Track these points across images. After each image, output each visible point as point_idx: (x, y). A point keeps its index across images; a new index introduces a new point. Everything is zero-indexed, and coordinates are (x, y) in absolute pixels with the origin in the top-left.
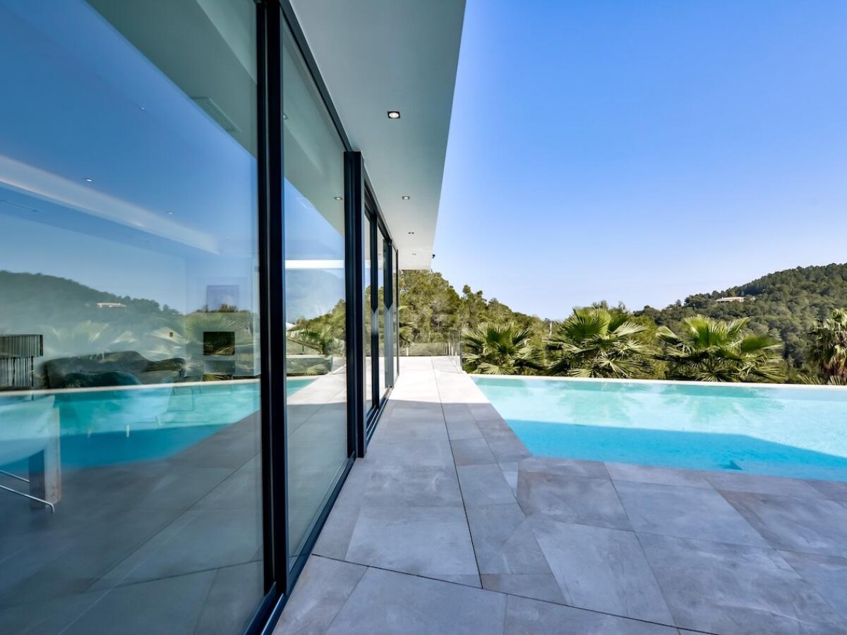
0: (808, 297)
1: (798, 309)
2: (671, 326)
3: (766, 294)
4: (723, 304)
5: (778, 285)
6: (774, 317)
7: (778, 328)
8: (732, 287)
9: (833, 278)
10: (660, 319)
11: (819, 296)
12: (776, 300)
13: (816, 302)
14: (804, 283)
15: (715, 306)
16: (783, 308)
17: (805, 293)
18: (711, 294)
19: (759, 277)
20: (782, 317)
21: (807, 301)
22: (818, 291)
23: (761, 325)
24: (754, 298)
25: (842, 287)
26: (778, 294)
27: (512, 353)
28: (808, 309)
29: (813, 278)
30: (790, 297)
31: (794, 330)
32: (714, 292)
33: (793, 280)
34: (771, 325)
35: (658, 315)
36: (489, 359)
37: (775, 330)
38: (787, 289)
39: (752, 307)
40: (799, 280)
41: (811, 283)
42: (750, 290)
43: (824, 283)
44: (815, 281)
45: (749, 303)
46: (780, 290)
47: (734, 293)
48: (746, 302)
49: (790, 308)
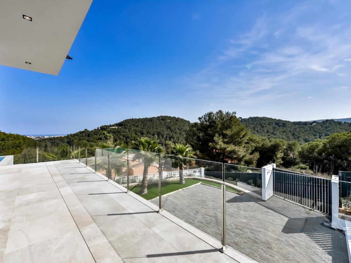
0: (134, 128)
1: (131, 131)
2: (93, 137)
3: (123, 126)
4: (112, 129)
5: (127, 124)
6: (124, 134)
7: (125, 137)
8: (115, 123)
9: (139, 122)
10: (89, 134)
11: (136, 127)
12: (126, 128)
13: (135, 129)
14: (133, 123)
15: (109, 130)
16: (127, 131)
17: (133, 126)
18: (109, 125)
19: (123, 121)
20: (127, 133)
21: (133, 129)
22: (136, 126)
23: (121, 136)
24: (120, 127)
25: (141, 125)
26: (126, 126)
28: (133, 131)
29: (135, 122)
30: (129, 127)
31: (129, 138)
32: (110, 125)
33: (131, 122)
34: (124, 136)
35: (89, 133)
37: (124, 138)
38: (129, 125)
39: (119, 130)
40: (132, 122)
41: (135, 123)
42: (120, 124)
43: (137, 124)
44: (136, 123)
45: (119, 129)
46: (127, 125)
47: (115, 125)
48: (118, 129)
49: (129, 131)
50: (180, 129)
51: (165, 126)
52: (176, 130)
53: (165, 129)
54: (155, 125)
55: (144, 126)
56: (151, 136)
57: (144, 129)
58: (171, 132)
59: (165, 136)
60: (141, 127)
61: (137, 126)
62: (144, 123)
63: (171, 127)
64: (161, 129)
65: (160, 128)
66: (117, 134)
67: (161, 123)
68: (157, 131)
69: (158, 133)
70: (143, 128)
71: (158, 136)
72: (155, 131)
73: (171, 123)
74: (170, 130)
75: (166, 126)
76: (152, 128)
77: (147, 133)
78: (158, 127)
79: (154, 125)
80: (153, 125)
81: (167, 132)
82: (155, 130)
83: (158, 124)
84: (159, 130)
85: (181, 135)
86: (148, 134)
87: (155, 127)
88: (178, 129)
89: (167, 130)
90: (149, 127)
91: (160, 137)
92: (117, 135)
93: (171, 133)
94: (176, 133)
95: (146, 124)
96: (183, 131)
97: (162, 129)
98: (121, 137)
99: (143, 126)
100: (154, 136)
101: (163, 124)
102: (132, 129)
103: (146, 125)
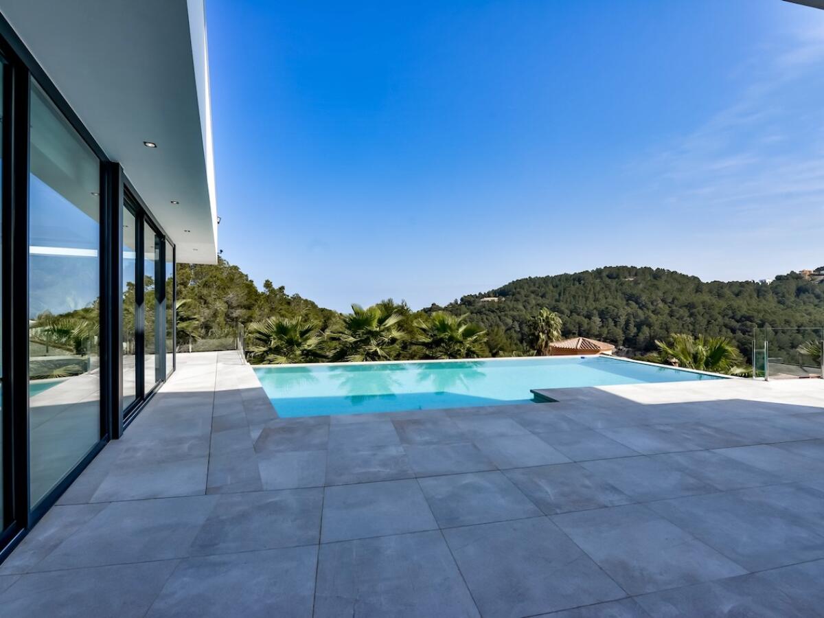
0: (535, 299)
1: (529, 307)
3: (511, 296)
4: (485, 303)
5: (518, 290)
6: (515, 313)
7: (518, 321)
8: (491, 290)
9: (548, 286)
11: (540, 298)
12: (517, 300)
13: (539, 302)
14: (533, 288)
15: (480, 304)
16: (521, 307)
17: (533, 296)
18: (477, 294)
19: (507, 284)
20: (520, 313)
21: (534, 302)
22: (540, 294)
23: (508, 319)
24: (504, 299)
25: (552, 292)
26: (518, 296)
27: (299, 345)
28: (535, 307)
29: (537, 285)
30: (525, 299)
32: (480, 294)
33: (526, 286)
34: (514, 319)
36: (277, 351)
37: (516, 323)
38: (523, 293)
39: (502, 305)
40: (530, 287)
41: (536, 289)
42: (501, 292)
43: (543, 289)
44: (539, 288)
45: (501, 303)
46: (519, 293)
47: (491, 295)
48: (499, 302)
49: (524, 307)
50: (670, 300)
51: (620, 294)
52: (655, 304)
53: (620, 302)
54: (592, 293)
55: (560, 295)
56: (584, 319)
57: (562, 303)
58: (640, 308)
59: (622, 320)
60: (553, 297)
61: (543, 296)
62: (559, 287)
63: (639, 297)
64: (608, 300)
65: (606, 298)
66: (499, 314)
67: (607, 286)
68: (599, 306)
69: (603, 310)
70: (557, 301)
71: (602, 321)
72: (591, 308)
73: (639, 284)
74: (637, 302)
75: (624, 293)
76: (584, 299)
77: (571, 312)
78: (601, 296)
79: (588, 292)
80: (585, 292)
81: (629, 310)
82: (591, 305)
83: (598, 288)
84: (602, 304)
85: (674, 318)
86: (574, 314)
87: (591, 296)
88: (663, 301)
89: (628, 305)
90: (574, 297)
91: (608, 321)
92: (499, 317)
93: (640, 312)
94: (659, 313)
95: (564, 289)
96: (680, 307)
97: (610, 300)
98: (510, 321)
99: (557, 295)
100: (590, 319)
101: (613, 288)
102: (530, 302)
103: (567, 293)
